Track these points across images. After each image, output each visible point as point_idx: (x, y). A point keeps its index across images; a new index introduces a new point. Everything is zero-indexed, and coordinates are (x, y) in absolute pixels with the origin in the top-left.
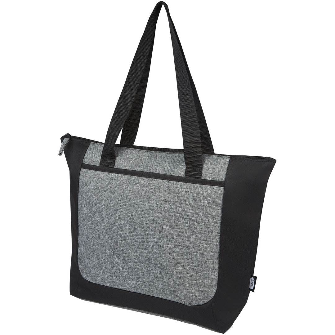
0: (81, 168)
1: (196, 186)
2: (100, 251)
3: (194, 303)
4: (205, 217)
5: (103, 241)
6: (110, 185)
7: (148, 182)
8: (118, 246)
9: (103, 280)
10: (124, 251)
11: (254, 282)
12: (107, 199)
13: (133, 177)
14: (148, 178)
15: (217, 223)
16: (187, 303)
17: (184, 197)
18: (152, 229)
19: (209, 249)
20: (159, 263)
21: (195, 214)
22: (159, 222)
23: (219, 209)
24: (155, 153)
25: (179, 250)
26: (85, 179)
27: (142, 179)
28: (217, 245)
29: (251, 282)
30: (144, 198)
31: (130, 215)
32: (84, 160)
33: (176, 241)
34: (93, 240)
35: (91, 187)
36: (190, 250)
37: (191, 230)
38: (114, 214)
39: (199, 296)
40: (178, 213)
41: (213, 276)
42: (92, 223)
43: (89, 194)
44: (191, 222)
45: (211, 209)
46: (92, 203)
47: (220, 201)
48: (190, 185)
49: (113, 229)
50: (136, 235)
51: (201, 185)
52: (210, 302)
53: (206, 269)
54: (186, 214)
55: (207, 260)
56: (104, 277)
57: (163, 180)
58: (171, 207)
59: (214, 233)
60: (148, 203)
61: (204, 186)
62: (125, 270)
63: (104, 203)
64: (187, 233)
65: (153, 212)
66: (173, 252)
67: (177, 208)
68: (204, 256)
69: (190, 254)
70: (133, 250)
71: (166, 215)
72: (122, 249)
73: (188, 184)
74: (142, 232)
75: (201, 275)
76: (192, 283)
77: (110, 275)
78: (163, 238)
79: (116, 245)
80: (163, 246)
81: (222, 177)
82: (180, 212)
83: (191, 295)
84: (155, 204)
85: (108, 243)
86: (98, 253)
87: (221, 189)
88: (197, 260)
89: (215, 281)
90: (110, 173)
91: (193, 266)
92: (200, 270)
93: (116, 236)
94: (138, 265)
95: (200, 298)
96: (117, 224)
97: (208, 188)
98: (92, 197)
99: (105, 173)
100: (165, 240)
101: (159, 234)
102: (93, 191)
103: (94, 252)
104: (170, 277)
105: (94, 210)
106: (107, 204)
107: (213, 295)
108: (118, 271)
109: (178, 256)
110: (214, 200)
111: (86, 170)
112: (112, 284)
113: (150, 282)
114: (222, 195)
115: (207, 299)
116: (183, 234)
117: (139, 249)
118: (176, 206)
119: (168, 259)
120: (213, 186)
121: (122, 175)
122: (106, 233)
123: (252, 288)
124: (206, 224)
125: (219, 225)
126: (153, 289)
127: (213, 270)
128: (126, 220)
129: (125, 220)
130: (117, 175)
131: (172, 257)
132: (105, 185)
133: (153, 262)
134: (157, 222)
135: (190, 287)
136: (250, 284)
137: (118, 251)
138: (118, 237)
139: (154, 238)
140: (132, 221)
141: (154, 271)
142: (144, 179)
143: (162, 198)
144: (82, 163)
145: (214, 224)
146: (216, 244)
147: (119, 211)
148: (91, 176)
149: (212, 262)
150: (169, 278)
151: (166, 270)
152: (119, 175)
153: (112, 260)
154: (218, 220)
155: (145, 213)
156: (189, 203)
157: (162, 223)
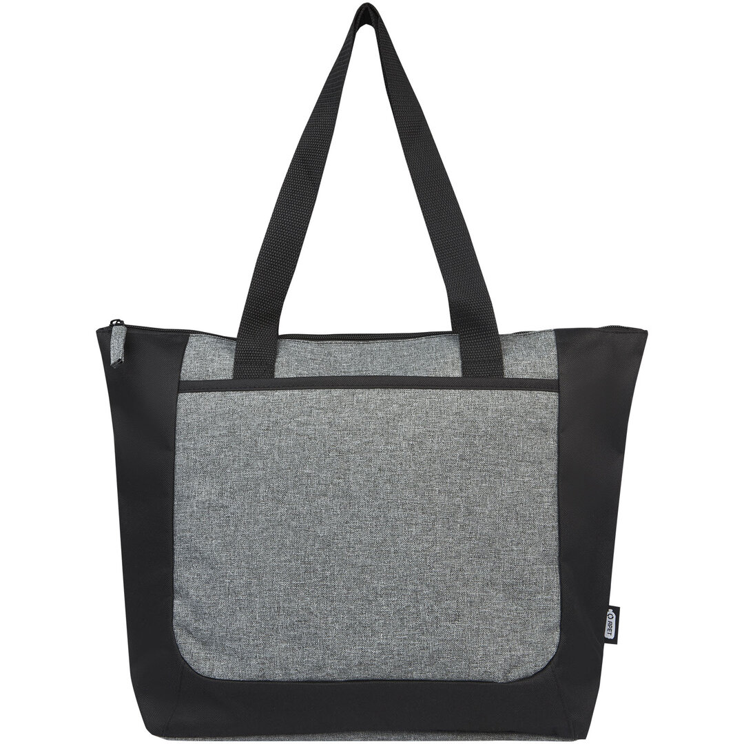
0: (178, 392)
1: (496, 393)
2: (254, 589)
3: (515, 675)
4: (523, 464)
5: (264, 562)
6: (271, 419)
7: (380, 398)
8: (309, 563)
9: (264, 664)
10: (328, 573)
11: (614, 621)
12: (270, 452)
13: (336, 392)
14: (376, 390)
15: (549, 475)
16: (498, 676)
17: (474, 422)
18: (403, 505)
19: (537, 538)
20: (428, 586)
21: (502, 459)
22: (421, 484)
23: (552, 443)
24: (367, 346)
25: (471, 551)
26: (195, 416)
27: (362, 394)
28: (553, 527)
29: (607, 623)
30: (374, 433)
31: (341, 481)
32: (183, 371)
33: (463, 527)
34: (231, 564)
35: (217, 433)
36: (497, 546)
37: (496, 497)
38: (295, 486)
39: (523, 656)
40: (462, 458)
41: (551, 605)
42: (228, 522)
43: (214, 450)
44: (492, 479)
45: (536, 444)
46: (224, 469)
47: (553, 425)
48: (484, 393)
49: (294, 523)
50: (359, 527)
51: (509, 392)
52: (549, 667)
53: (533, 588)
54: (482, 460)
55: (535, 567)
56: (268, 656)
57: (417, 390)
58: (445, 448)
59: (546, 499)
60: (387, 444)
61: (515, 392)
62: (332, 623)
63: (260, 464)
64: (485, 505)
65: (401, 464)
66: (459, 555)
67: (458, 448)
68: (529, 557)
69: (495, 557)
70: (353, 566)
71: (435, 466)
72: (323, 570)
73: (477, 392)
74: (377, 518)
75: (521, 606)
76: (506, 625)
77: (286, 648)
78: (434, 521)
79: (305, 563)
80: (434, 543)
81: (551, 371)
82: (467, 457)
83: (508, 655)
84: (404, 444)
85: (281, 562)
86: (250, 595)
87: (554, 396)
88: (512, 570)
89: (555, 617)
90: (269, 392)
91: (504, 584)
92: (521, 592)
93: (303, 541)
94: (370, 602)
95: (527, 659)
96: (304, 510)
97: (525, 396)
98: (223, 456)
99: (252, 393)
100: (438, 526)
101: (423, 513)
102: (226, 440)
103: (237, 594)
104: (457, 617)
105: (231, 488)
106: (269, 465)
107: (554, 650)
108: (312, 630)
109: (470, 562)
110: (541, 423)
111: (194, 394)
112: (292, 671)
113: (405, 639)
114: (556, 410)
115: (543, 660)
116: (478, 509)
117: (369, 561)
118: (458, 442)
119: (448, 571)
120: (536, 392)
121: (305, 392)
122: (272, 537)
123: (612, 637)
124: (526, 479)
125: (553, 479)
126: (413, 656)
127: (548, 589)
128: (330, 494)
129: (325, 495)
130: (288, 392)
131: (457, 567)
132: (258, 421)
133: (411, 587)
134: (415, 486)
135: (503, 636)
136: (607, 627)
137: (310, 579)
138: (311, 542)
139: (410, 525)
140: (347, 494)
141: (412, 610)
142: (367, 392)
143: (422, 429)
144: (179, 381)
145: (545, 478)
146: (551, 524)
147: (309, 476)
148: (214, 406)
149: (545, 571)
150: (455, 620)
151: (447, 600)
152: (296, 392)
153: (293, 604)
154: (551, 468)
155: (380, 470)
156: (486, 433)
157: (427, 486)
